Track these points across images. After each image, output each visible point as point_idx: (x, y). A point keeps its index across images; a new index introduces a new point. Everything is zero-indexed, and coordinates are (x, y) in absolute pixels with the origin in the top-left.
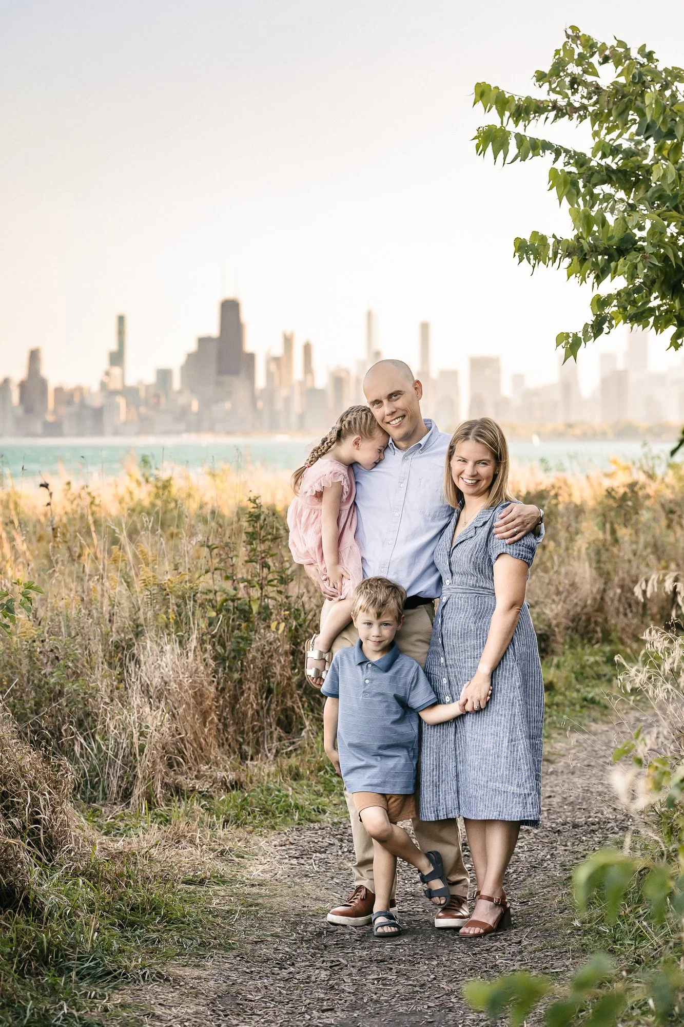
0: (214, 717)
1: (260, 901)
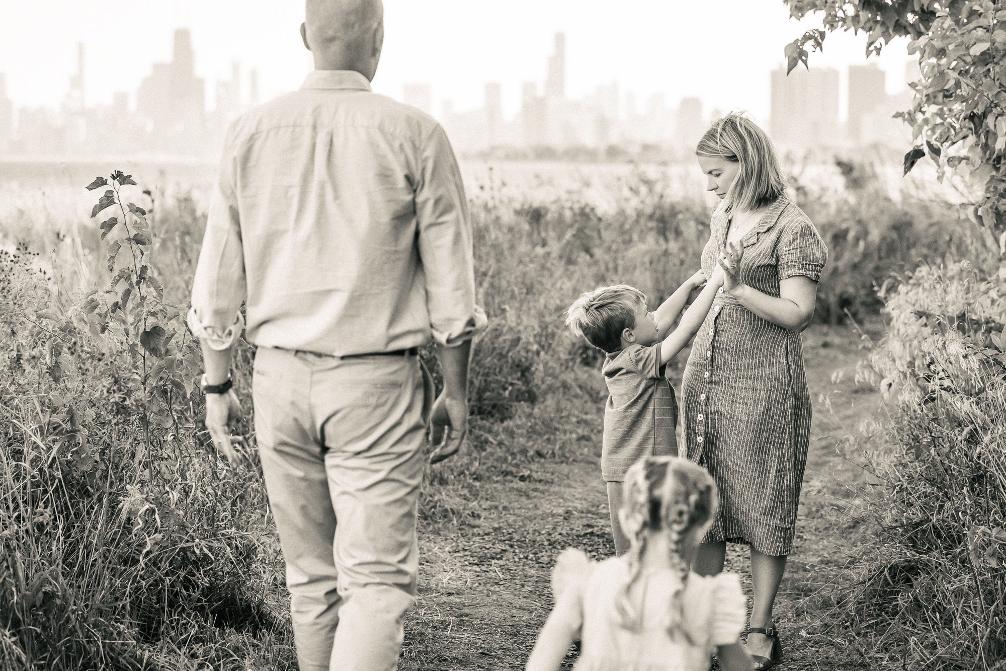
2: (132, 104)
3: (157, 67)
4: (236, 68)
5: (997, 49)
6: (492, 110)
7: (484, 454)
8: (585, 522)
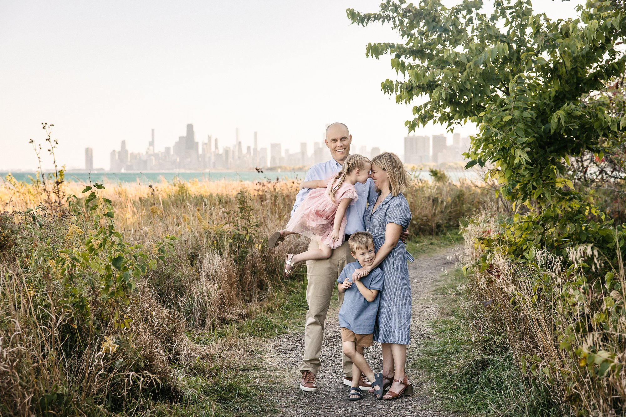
0: (235, 286)
1: (278, 380)
2: (172, 152)
3: (181, 138)
4: (210, 138)
5: (515, 119)
6: (303, 153)
7: (291, 297)
8: (334, 329)
